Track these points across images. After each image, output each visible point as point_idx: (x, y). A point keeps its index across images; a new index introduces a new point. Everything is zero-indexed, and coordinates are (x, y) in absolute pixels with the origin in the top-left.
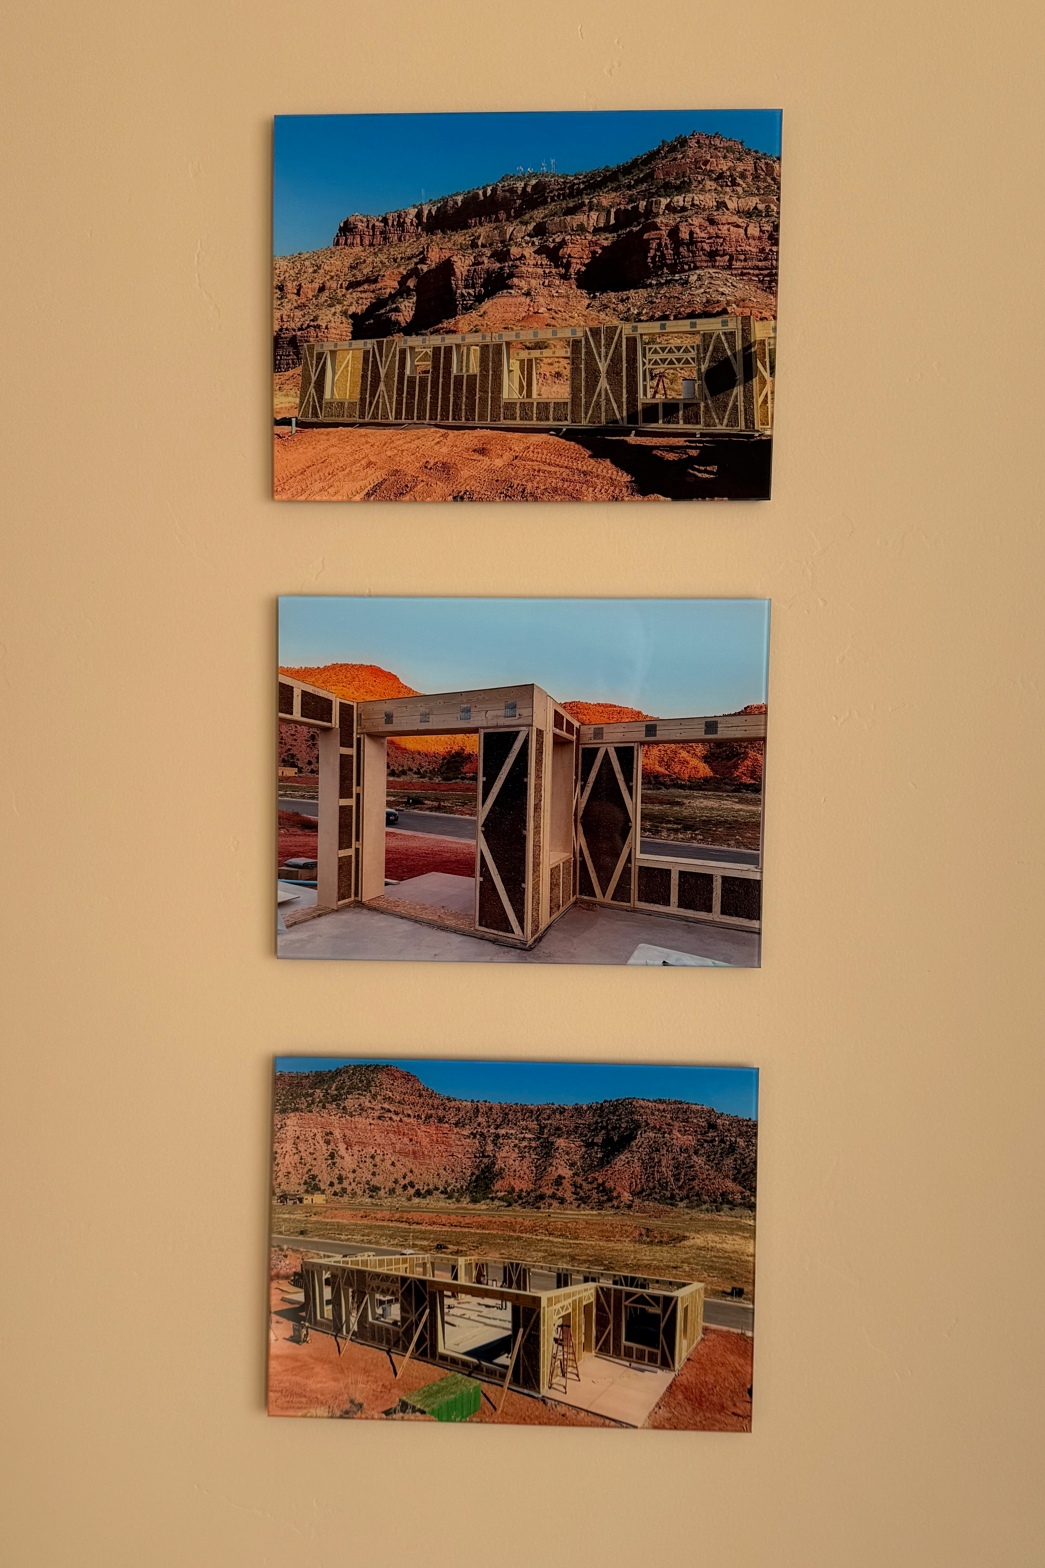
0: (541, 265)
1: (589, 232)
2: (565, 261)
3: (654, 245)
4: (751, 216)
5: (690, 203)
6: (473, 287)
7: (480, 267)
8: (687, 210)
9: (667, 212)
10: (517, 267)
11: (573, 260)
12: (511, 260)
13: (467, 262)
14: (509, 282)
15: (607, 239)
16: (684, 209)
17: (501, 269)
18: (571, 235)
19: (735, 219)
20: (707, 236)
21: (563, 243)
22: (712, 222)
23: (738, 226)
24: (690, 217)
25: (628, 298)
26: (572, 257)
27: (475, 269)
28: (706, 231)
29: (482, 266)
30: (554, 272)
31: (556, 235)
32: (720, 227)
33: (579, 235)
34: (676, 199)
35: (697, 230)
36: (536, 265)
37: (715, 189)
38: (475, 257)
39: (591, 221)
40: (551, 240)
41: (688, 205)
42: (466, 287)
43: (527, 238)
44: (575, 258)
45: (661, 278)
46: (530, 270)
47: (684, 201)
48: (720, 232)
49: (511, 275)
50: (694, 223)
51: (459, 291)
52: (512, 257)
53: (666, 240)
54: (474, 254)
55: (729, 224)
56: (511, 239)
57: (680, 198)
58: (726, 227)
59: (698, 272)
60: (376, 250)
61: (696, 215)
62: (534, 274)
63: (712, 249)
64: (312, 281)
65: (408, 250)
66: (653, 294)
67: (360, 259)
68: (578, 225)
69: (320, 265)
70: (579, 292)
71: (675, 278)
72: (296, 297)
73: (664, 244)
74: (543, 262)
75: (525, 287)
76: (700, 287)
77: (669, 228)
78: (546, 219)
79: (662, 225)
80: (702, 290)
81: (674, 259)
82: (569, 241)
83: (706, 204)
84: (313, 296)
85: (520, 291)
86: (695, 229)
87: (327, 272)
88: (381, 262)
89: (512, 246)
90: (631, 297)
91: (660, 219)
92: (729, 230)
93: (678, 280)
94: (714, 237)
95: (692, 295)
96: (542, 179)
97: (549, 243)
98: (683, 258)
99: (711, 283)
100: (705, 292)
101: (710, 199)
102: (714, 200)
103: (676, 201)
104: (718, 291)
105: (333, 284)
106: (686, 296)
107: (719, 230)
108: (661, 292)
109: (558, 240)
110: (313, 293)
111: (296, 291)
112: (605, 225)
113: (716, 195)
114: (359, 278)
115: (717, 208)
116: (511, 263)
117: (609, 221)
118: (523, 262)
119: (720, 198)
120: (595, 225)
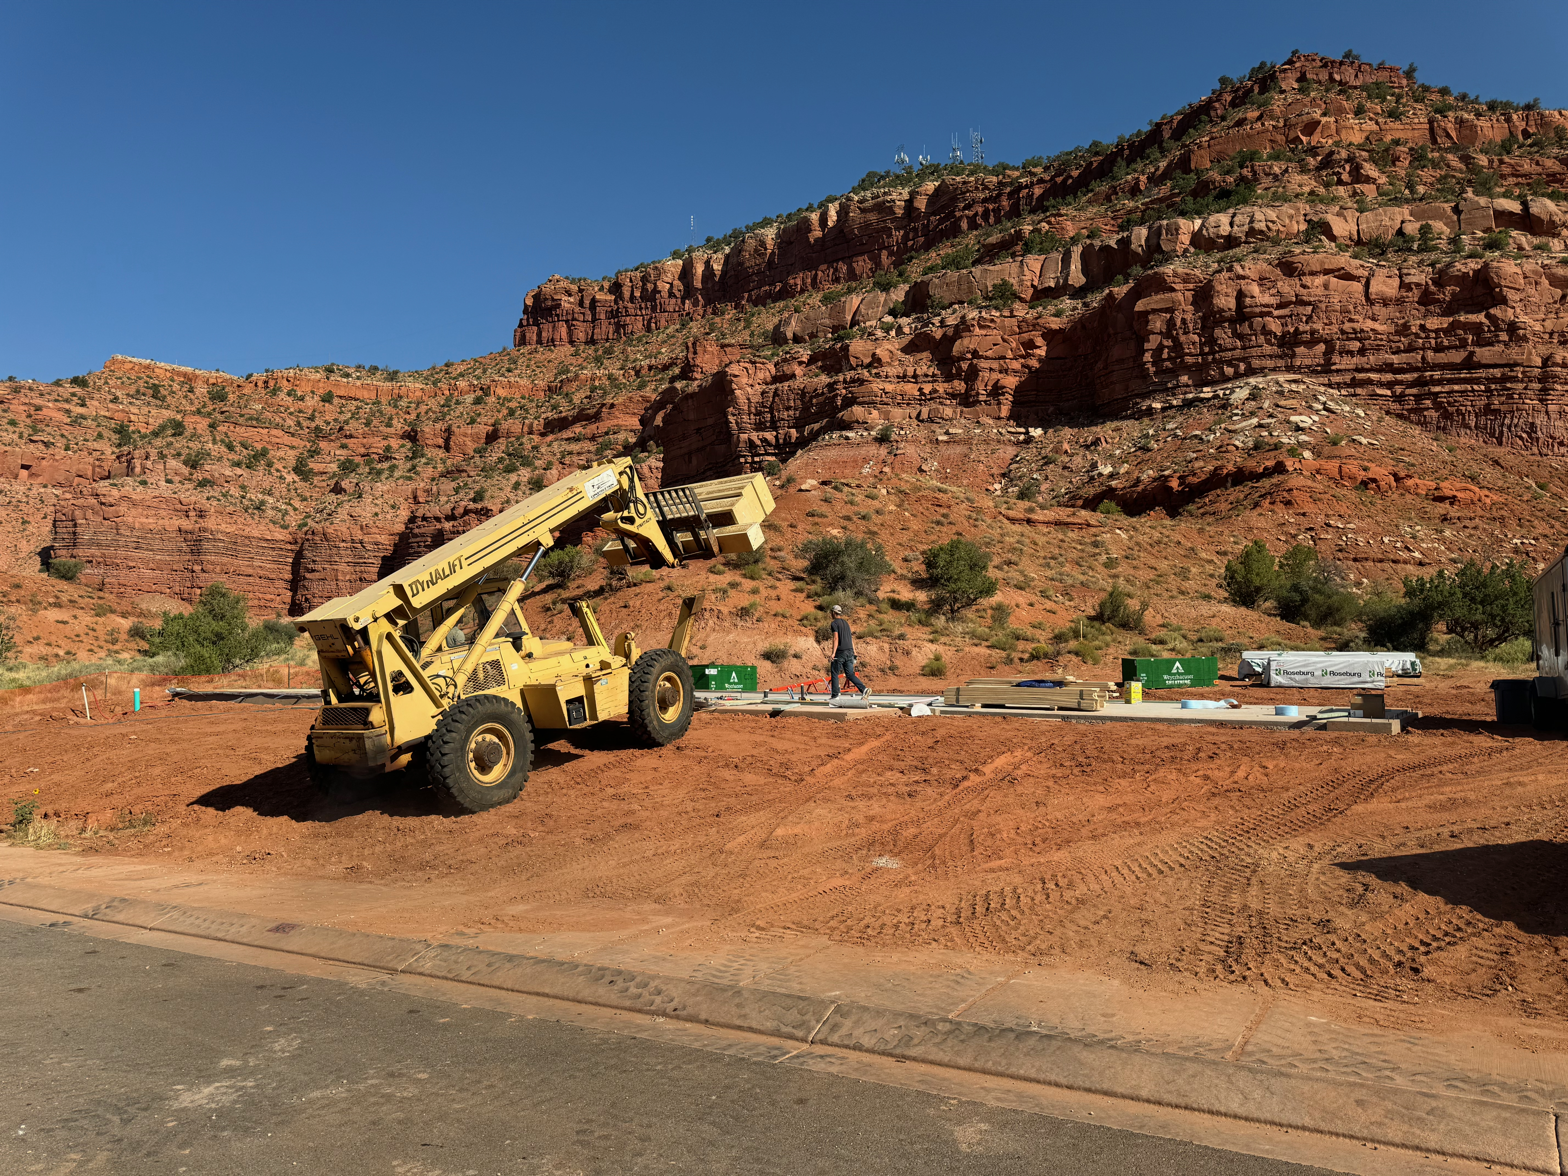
0: (915, 376)
1: (1022, 300)
2: (965, 366)
3: (1157, 323)
4: (1383, 253)
5: (1245, 228)
6: (774, 427)
7: (786, 384)
8: (1239, 245)
9: (1190, 250)
11: (983, 364)
12: (851, 369)
13: (761, 375)
14: (844, 415)
15: (1058, 314)
16: (1231, 242)
17: (831, 386)
18: (980, 308)
19: (1344, 260)
21: (963, 328)
22: (1288, 268)
23: (1348, 277)
24: (1239, 260)
25: (1096, 442)
26: (981, 357)
27: (776, 389)
29: (790, 383)
30: (941, 390)
31: (949, 311)
32: (1307, 280)
33: (997, 308)
34: (1211, 219)
35: (1255, 289)
36: (903, 378)
37: (1312, 193)
38: (776, 365)
39: (1028, 276)
40: (937, 320)
41: (1239, 233)
42: (761, 427)
43: (888, 319)
44: (987, 358)
45: (1174, 395)
46: (889, 387)
48: (1304, 291)
49: (850, 401)
50: (1247, 272)
51: (743, 437)
52: (853, 362)
53: (1187, 312)
54: (776, 359)
55: (1326, 272)
56: (854, 323)
58: (1319, 280)
59: (1251, 380)
60: (600, 352)
61: (1255, 255)
62: (899, 397)
63: (1286, 329)
64: (473, 422)
65: (663, 350)
66: (1151, 432)
67: (568, 371)
68: (994, 286)
69: (489, 388)
70: (995, 431)
71: (1202, 395)
72: (441, 453)
73: (1178, 323)
74: (919, 370)
75: (878, 424)
76: (1252, 414)
77: (1191, 286)
78: (930, 275)
79: (1177, 280)
80: (1255, 421)
81: (1202, 354)
82: (975, 323)
83: (1282, 229)
84: (475, 451)
85: (865, 434)
86: (1250, 287)
87: (502, 401)
88: (610, 377)
89: (854, 337)
90: (1103, 440)
91: (1172, 267)
92: (1326, 286)
93: (1209, 399)
94: (1291, 303)
95: (1230, 431)
96: (948, 179)
97: (934, 329)
98: (1223, 351)
99: (1278, 406)
100: (1260, 426)
101: (1291, 217)
102: (1302, 218)
103: (1213, 224)
104: (1289, 422)
105: (514, 425)
106: (1218, 434)
107: (1304, 286)
108: (1170, 426)
109: (951, 321)
110: (475, 446)
111: (441, 442)
112: (1057, 283)
113: (1308, 208)
114: (565, 410)
115: (1307, 237)
116: (850, 374)
117: (1068, 275)
118: (874, 371)
119: (1316, 213)
120: (1035, 283)
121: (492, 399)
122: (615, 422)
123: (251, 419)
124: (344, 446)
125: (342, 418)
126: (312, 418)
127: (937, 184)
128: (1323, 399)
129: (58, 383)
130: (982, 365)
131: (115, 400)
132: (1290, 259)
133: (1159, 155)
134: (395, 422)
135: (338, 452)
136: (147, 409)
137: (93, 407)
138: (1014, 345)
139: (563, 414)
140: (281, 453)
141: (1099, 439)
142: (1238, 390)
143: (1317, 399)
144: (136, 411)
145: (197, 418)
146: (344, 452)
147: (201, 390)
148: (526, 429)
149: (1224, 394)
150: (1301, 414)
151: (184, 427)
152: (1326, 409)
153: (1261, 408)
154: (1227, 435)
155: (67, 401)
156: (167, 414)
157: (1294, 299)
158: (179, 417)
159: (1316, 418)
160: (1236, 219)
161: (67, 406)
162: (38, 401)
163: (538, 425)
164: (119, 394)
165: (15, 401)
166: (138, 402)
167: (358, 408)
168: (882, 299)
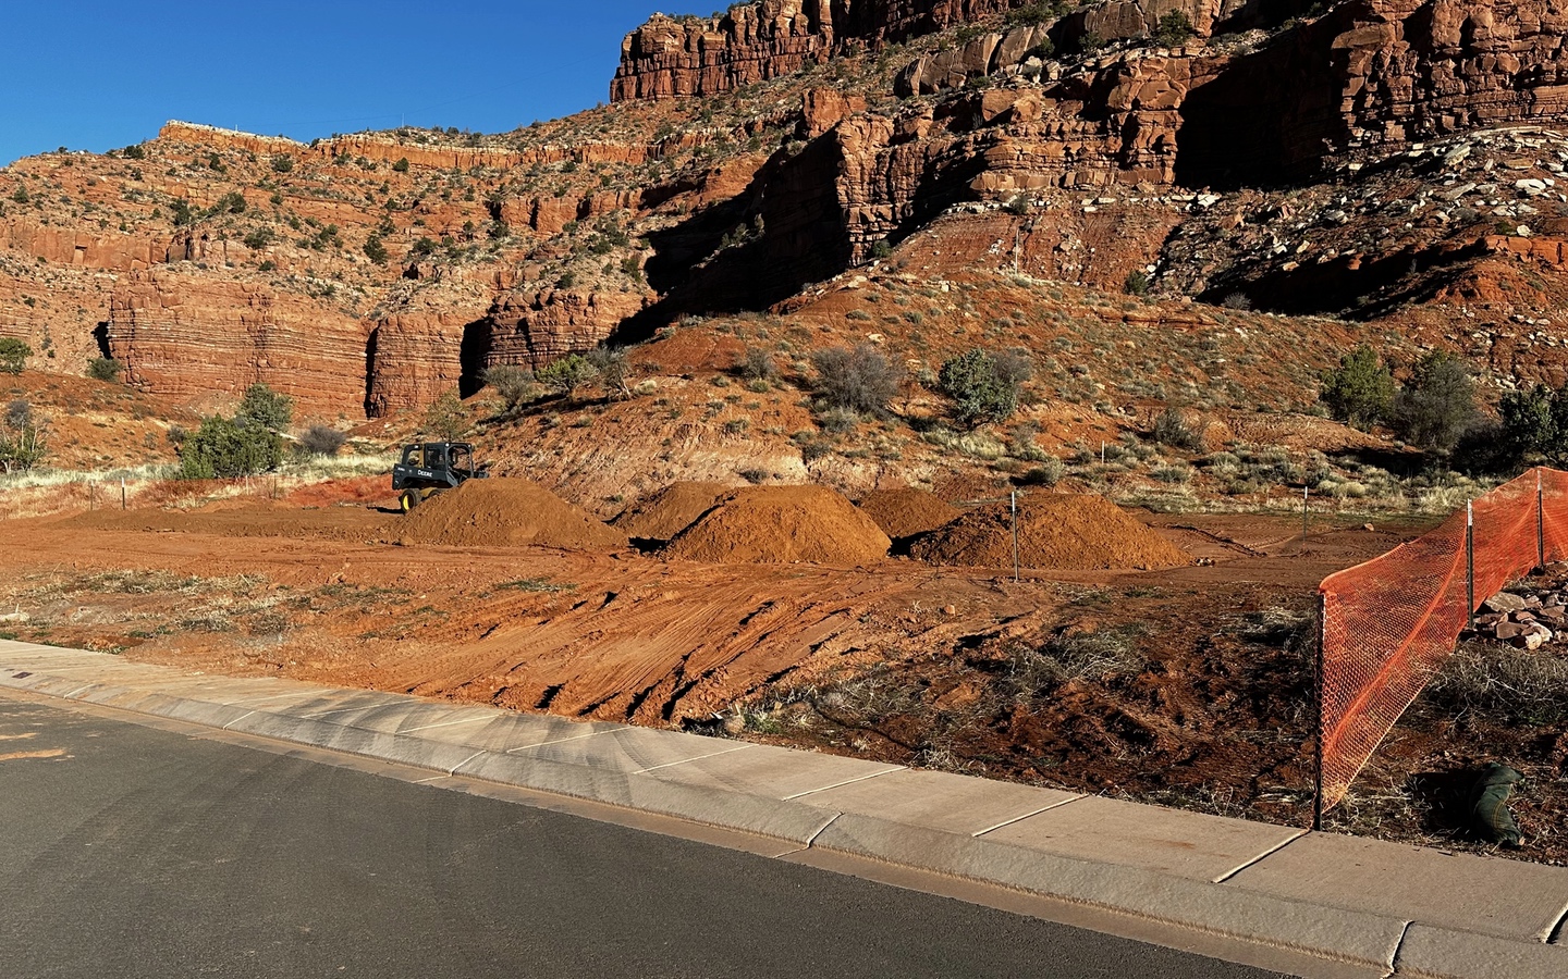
0: (1060, 132)
1: (1198, 35)
2: (1122, 119)
3: (1360, 65)
6: (890, 198)
7: (907, 145)
10: (996, 141)
11: (1144, 116)
12: (983, 124)
13: (877, 136)
14: (974, 182)
17: (958, 147)
18: (1145, 47)
20: (1512, 31)
21: (1122, 71)
25: (1275, 213)
26: (1143, 107)
27: (895, 152)
28: (1514, 18)
29: (912, 144)
30: (1092, 149)
31: (1105, 50)
33: (1165, 46)
35: (1489, 17)
36: (1046, 134)
38: (896, 121)
39: (1207, 4)
40: (1090, 62)
42: (875, 198)
43: (1031, 61)
44: (1150, 109)
45: (1379, 153)
46: (1029, 148)
49: (981, 164)
51: (854, 211)
52: (987, 116)
53: (1395, 49)
54: (895, 115)
56: (990, 66)
59: (1477, 135)
62: (1041, 159)
63: (1525, 68)
64: (562, 193)
65: (781, 102)
66: (1343, 201)
67: (670, 131)
69: (581, 152)
70: (1156, 199)
71: (1411, 154)
72: (528, 231)
73: (1387, 61)
74: (1065, 124)
75: (1012, 194)
76: (1470, 177)
77: (1405, 15)
78: (1087, 6)
80: (1471, 186)
81: (1415, 100)
82: (1137, 65)
84: (565, 229)
85: (996, 206)
86: (1481, 15)
87: (596, 168)
88: (719, 137)
89: (989, 85)
90: (1284, 209)
94: (1534, 33)
95: (1439, 199)
97: (1086, 73)
98: (1439, 96)
99: (1504, 166)
100: (1476, 192)
104: (1514, 187)
105: (609, 198)
106: (1423, 204)
108: (1368, 193)
109: (1108, 62)
110: (566, 222)
111: (527, 218)
114: (666, 179)
116: (980, 133)
118: (1010, 128)
120: (1216, 14)
121: (584, 166)
122: (721, 191)
123: (317, 192)
124: (420, 224)
125: (418, 190)
126: (384, 191)
128: (1565, 156)
134: (476, 194)
135: (413, 230)
136: (206, 182)
138: (1184, 92)
139: (663, 184)
140: (350, 232)
141: (1279, 209)
142: (1456, 147)
143: (1557, 157)
144: (195, 185)
145: (259, 192)
146: (420, 230)
148: (621, 201)
149: (1439, 152)
150: (1531, 177)
151: (244, 202)
153: (1483, 169)
154: (1434, 204)
156: (227, 187)
157: (1538, 29)
158: (239, 191)
159: (1552, 182)
163: (636, 196)
166: (195, 175)
168: (1028, 37)
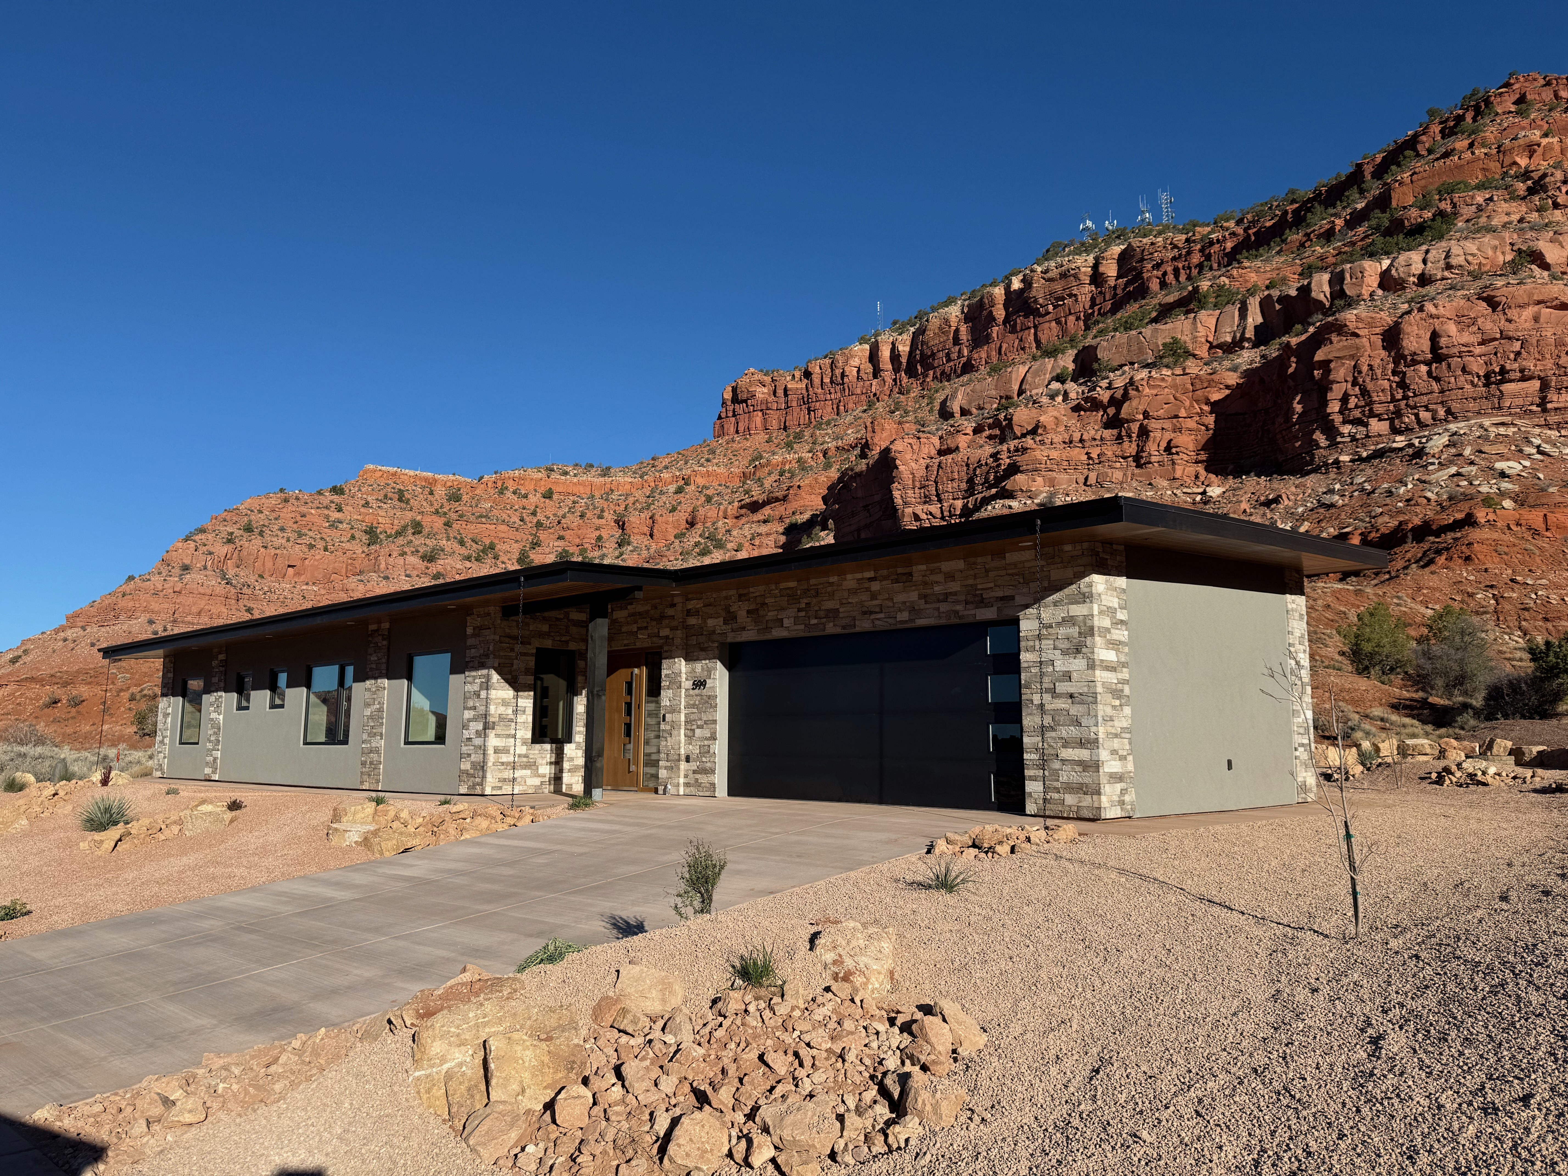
0: (1082, 440)
1: (1194, 358)
2: (1135, 428)
3: (1342, 371)
5: (1442, 264)
6: (939, 499)
7: (951, 457)
9: (1380, 292)
10: (1025, 450)
11: (1155, 424)
12: (1016, 438)
13: (925, 450)
14: (1009, 484)
15: (1236, 367)
17: (995, 456)
18: (1151, 368)
20: (1475, 339)
21: (1132, 389)
24: (1434, 299)
25: (1277, 500)
26: (1152, 417)
27: (940, 462)
28: (1475, 328)
29: (955, 455)
30: (1110, 454)
31: (1117, 373)
33: (1168, 367)
34: (1402, 258)
35: (1452, 328)
36: (1069, 443)
38: (941, 438)
39: (1202, 332)
40: (1104, 383)
41: (1435, 269)
42: (927, 500)
43: (1055, 385)
44: (1158, 418)
45: (1364, 445)
46: (1054, 454)
47: (1425, 262)
49: (1014, 469)
50: (1442, 311)
51: (909, 510)
52: (1017, 430)
53: (1374, 358)
54: (940, 433)
56: (1020, 392)
57: (1415, 257)
59: (1453, 427)
60: (791, 438)
61: (1450, 292)
62: (1066, 463)
63: (1490, 368)
64: (673, 510)
65: (849, 432)
66: (1337, 487)
67: (761, 457)
68: (1164, 345)
69: (689, 477)
70: (1169, 492)
71: (1395, 445)
72: (646, 541)
73: (1365, 368)
74: (1085, 434)
75: (1042, 492)
76: (1451, 462)
77: (1378, 330)
78: (1099, 339)
79: (1360, 325)
80: (1453, 470)
81: (1393, 400)
82: (1145, 383)
83: (1484, 261)
84: (675, 537)
85: (1029, 502)
86: (1445, 327)
87: (701, 490)
88: (800, 460)
89: (1018, 406)
90: (1284, 496)
91: (1355, 312)
92: (1536, 319)
93: (1401, 449)
94: (1495, 339)
95: (1424, 482)
96: (1135, 242)
97: (1101, 392)
98: (1415, 395)
99: (1480, 452)
100: (1458, 474)
101: (1495, 248)
102: (1508, 247)
103: (1403, 263)
104: (1492, 469)
105: (711, 512)
106: (1410, 486)
107: (1509, 321)
108: (1359, 480)
109: (1119, 383)
110: (676, 531)
111: (646, 530)
112: (1234, 338)
113: (1515, 236)
114: (757, 495)
115: (1514, 267)
116: (1013, 444)
117: (1245, 329)
118: (1038, 438)
119: (1525, 241)
120: (1211, 339)
121: (692, 487)
122: (802, 503)
123: (481, 516)
124: (561, 538)
125: (560, 513)
126: (534, 514)
127: (1123, 247)
128: (1537, 441)
129: (320, 493)
130: (1153, 425)
131: (367, 504)
132: (1492, 293)
133: (1357, 196)
134: (606, 514)
135: (556, 544)
136: (392, 512)
137: (350, 513)
138: (1187, 403)
139: (755, 498)
140: (505, 547)
141: (1280, 496)
142: (1435, 437)
143: (1529, 442)
144: (384, 514)
145: (435, 518)
146: (560, 543)
147: (440, 492)
148: (721, 513)
149: (1420, 443)
150: (1508, 460)
151: (422, 526)
152: (1540, 452)
153: (1461, 455)
154: (1421, 486)
155: (327, 508)
156: (409, 515)
157: (1498, 336)
158: (419, 518)
159: (1527, 463)
160: (1430, 255)
161: (326, 512)
162: (303, 509)
163: (733, 509)
164: (369, 499)
165: (285, 510)
166: (385, 506)
167: (574, 502)
168: (1049, 367)
